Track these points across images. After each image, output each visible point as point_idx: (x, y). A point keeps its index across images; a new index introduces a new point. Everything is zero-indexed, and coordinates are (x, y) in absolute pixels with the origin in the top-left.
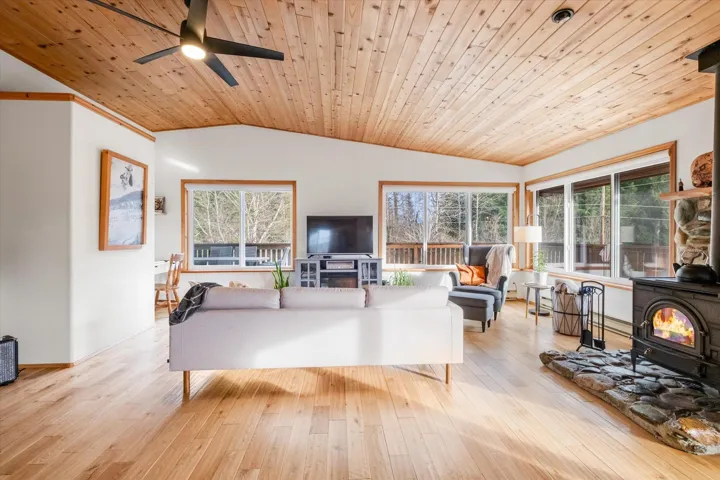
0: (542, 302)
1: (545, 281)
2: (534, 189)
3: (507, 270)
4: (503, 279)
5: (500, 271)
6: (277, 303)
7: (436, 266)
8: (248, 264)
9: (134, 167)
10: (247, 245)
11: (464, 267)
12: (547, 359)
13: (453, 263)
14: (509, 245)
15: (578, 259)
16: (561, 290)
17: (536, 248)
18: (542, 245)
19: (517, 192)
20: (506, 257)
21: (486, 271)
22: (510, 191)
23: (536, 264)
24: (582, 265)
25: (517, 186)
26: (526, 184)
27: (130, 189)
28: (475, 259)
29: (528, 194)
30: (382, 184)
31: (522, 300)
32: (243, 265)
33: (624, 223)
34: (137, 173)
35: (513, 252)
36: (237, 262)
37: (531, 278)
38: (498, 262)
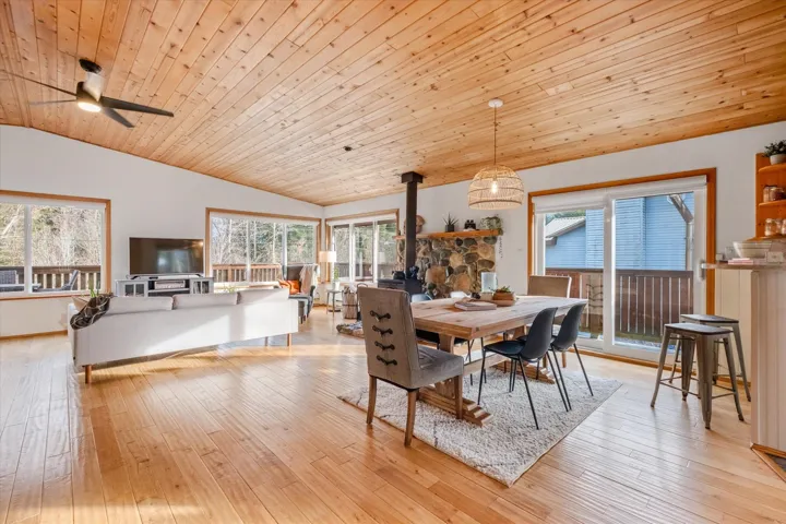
0: (336, 303)
1: (338, 288)
2: (331, 224)
3: (315, 282)
4: (313, 288)
5: (310, 283)
6: (171, 306)
7: (258, 283)
8: (35, 290)
11: (284, 282)
12: (339, 328)
13: (274, 279)
14: (315, 264)
15: (357, 274)
16: (347, 292)
17: (333, 266)
18: (336, 264)
19: (320, 225)
20: (314, 273)
21: (300, 284)
22: (315, 224)
23: (333, 278)
24: (360, 277)
25: (320, 220)
26: (326, 220)
28: (292, 276)
29: (328, 228)
30: (209, 211)
31: (324, 305)
32: (30, 292)
33: (380, 250)
35: (318, 269)
36: (21, 289)
37: (329, 287)
38: (309, 276)
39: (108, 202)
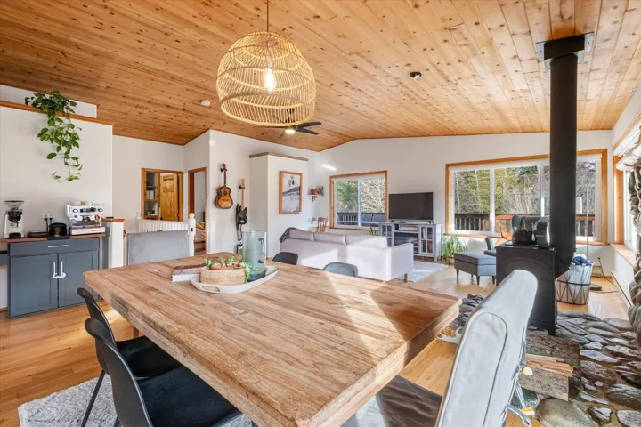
8: (363, 225)
9: (295, 176)
10: (363, 213)
19: (604, 159)
27: (293, 186)
30: (448, 166)
32: (360, 226)
34: (297, 179)
36: (357, 224)
39: (385, 172)
